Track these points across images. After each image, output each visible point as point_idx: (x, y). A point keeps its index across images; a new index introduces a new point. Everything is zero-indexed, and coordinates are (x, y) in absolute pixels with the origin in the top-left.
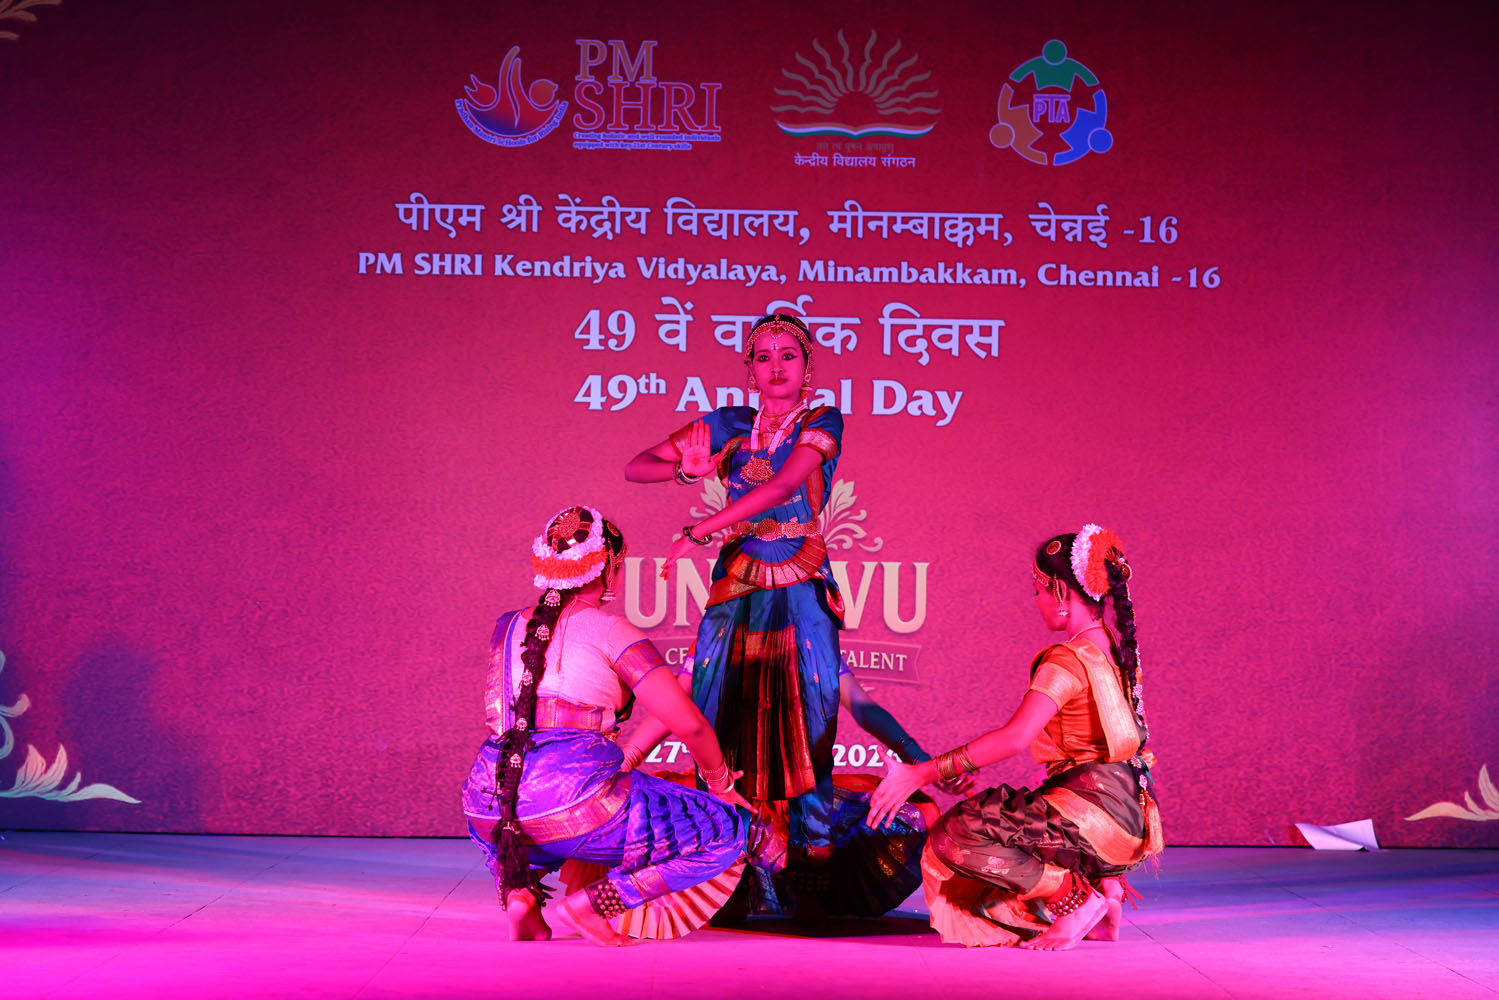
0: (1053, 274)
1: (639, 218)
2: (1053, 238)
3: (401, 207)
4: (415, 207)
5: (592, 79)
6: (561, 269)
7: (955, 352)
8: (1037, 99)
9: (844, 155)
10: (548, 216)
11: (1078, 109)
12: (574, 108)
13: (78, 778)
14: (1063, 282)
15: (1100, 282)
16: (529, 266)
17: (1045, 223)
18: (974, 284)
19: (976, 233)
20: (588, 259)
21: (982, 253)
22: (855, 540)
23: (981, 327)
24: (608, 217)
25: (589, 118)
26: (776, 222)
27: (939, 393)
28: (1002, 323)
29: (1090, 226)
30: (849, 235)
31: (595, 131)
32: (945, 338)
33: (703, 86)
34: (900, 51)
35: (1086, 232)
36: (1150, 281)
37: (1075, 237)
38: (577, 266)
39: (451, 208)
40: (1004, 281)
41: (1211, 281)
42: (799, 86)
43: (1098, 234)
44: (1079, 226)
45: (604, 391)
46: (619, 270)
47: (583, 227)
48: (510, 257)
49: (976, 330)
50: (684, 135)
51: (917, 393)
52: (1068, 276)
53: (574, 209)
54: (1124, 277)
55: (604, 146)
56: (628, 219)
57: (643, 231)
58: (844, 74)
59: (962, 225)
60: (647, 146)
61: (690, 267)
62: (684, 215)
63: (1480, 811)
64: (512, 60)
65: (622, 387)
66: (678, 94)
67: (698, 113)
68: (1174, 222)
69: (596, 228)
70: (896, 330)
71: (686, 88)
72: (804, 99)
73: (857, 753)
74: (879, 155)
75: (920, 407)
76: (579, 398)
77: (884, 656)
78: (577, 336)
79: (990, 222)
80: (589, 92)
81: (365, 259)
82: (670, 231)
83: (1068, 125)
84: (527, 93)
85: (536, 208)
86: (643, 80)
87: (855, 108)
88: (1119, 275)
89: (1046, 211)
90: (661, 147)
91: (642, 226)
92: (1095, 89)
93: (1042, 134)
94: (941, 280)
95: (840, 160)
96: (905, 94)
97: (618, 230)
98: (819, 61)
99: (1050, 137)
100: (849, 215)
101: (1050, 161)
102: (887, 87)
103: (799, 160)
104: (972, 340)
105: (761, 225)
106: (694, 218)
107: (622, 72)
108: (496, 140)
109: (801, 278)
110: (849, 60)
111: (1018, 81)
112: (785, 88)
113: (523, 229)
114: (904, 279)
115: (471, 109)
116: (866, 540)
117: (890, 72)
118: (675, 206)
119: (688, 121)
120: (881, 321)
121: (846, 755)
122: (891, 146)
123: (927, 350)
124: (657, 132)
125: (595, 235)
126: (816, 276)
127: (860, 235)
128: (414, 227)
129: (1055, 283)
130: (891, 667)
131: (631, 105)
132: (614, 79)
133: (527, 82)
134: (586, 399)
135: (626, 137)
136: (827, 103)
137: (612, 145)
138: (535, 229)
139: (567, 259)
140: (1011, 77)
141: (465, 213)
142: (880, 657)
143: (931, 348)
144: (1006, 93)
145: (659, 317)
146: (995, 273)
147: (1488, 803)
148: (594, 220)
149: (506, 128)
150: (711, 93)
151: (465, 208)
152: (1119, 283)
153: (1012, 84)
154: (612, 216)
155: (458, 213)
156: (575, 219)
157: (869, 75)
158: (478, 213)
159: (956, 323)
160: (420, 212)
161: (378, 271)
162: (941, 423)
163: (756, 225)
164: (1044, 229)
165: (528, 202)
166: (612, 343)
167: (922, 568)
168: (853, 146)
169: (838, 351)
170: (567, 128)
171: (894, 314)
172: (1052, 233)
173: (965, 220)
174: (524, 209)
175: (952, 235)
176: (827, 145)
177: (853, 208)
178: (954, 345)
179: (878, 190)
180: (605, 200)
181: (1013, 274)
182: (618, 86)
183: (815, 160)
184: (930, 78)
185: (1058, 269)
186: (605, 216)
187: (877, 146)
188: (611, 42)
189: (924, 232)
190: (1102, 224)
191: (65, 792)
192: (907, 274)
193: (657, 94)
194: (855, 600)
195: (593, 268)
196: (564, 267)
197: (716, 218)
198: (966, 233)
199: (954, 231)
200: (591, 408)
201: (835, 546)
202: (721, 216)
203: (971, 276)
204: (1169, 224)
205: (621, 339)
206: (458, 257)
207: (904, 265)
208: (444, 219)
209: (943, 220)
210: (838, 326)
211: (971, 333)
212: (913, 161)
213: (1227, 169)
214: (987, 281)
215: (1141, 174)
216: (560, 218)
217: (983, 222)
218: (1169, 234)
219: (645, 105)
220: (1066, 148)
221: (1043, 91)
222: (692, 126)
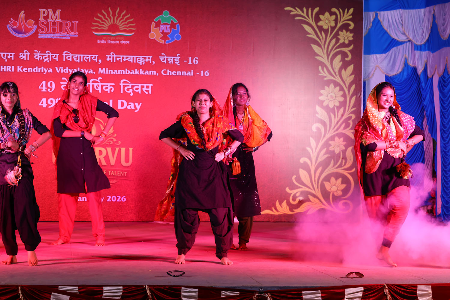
0: (165, 72)
1: (56, 57)
2: (165, 63)
5: (43, 20)
6: (35, 70)
7: (140, 93)
8: (161, 26)
9: (111, 40)
10: (32, 56)
11: (172, 29)
12: (39, 27)
15: (178, 74)
16: (27, 69)
17: (164, 59)
18: (145, 75)
19: (145, 61)
20: (42, 67)
21: (147, 66)
22: (114, 142)
23: (147, 86)
24: (48, 56)
25: (43, 30)
26: (93, 58)
27: (135, 103)
28: (152, 85)
29: (175, 59)
30: (112, 61)
31: (45, 33)
32: (137, 89)
33: (73, 22)
34: (126, 13)
35: (174, 61)
36: (191, 74)
37: (171, 62)
38: (39, 69)
39: (6, 54)
40: (153, 74)
41: (207, 74)
42: (98, 22)
43: (177, 62)
44: (172, 60)
45: (47, 103)
46: (51, 70)
47: (41, 59)
48: (21, 67)
49: (145, 87)
50: (68, 35)
51: (130, 103)
52: (169, 73)
53: (39, 54)
54: (184, 73)
55: (47, 37)
56: (53, 57)
57: (57, 60)
58: (110, 19)
59: (142, 59)
60: (58, 38)
61: (70, 70)
62: (68, 56)
63: (276, 212)
64: (22, 14)
65: (52, 101)
66: (67, 24)
67: (72, 29)
68: (197, 58)
70: (124, 87)
71: (69, 22)
72: (100, 25)
73: (114, 198)
74: (120, 40)
75: (130, 107)
76: (40, 104)
77: (121, 172)
78: (40, 88)
79: (149, 58)
80: (43, 23)
82: (64, 60)
83: (169, 33)
84: (26, 23)
85: (28, 54)
86: (57, 20)
87: (113, 28)
88: (183, 72)
89: (164, 56)
90: (62, 38)
91: (57, 59)
92: (176, 23)
93: (162, 35)
94: (136, 74)
95: (109, 42)
96: (127, 24)
97: (50, 60)
98: (104, 16)
99: (165, 36)
100: (112, 56)
101: (165, 42)
102: (122, 22)
103: (99, 42)
104: (144, 89)
105: (89, 59)
106: (71, 57)
107: (52, 18)
108: (18, 35)
109: (99, 73)
110: (112, 15)
111: (157, 21)
112: (95, 23)
113: (25, 59)
115: (11, 28)
116: (117, 142)
117: (123, 18)
118: (66, 53)
119: (69, 30)
120: (120, 84)
121: (111, 198)
122: (123, 38)
123: (132, 92)
124: (61, 34)
125: (44, 61)
126: (103, 72)
127: (115, 61)
129: (166, 74)
130: (123, 175)
131: (54, 27)
132: (49, 20)
133: (26, 20)
134: (42, 105)
135: (53, 35)
136: (106, 27)
137: (49, 37)
138: (28, 59)
139: (37, 67)
140: (155, 20)
141: (9, 55)
142: (120, 173)
143: (133, 91)
144: (153, 24)
145: (61, 83)
146: (150, 72)
147: (279, 210)
148: (44, 57)
149: (20, 32)
150: (75, 23)
151: (9, 54)
152: (183, 75)
153: (155, 22)
154: (49, 56)
155: (7, 55)
156: (39, 57)
157: (117, 19)
158: (13, 55)
159: (140, 85)
162: (136, 111)
163: (87, 59)
164: (163, 60)
165: (26, 52)
166: (49, 90)
167: (131, 149)
168: (113, 38)
169: (109, 92)
170: (37, 32)
171: (124, 82)
172: (165, 62)
173: (142, 58)
174: (25, 54)
175: (139, 62)
176: (106, 38)
177: (113, 54)
178: (139, 91)
179: (119, 50)
180: (47, 52)
181: (155, 72)
182: (51, 21)
183: (103, 42)
184: (133, 20)
185: (167, 70)
186: (47, 56)
187: (120, 38)
188: (48, 10)
189: (132, 61)
190: (178, 59)
192: (127, 72)
193: (61, 24)
194: (113, 158)
195: (44, 70)
196: (36, 70)
197: (77, 57)
198: (142, 61)
199: (139, 61)
200: (43, 107)
201: (108, 144)
202: (78, 56)
203: (144, 72)
204: (196, 59)
205: (51, 89)
206: (8, 67)
207: (126, 69)
208: (4, 57)
209: (136, 58)
210: (109, 85)
211: (144, 87)
212: (129, 42)
213: (211, 45)
214: (148, 74)
215: (189, 46)
216: (35, 57)
217: (147, 58)
218: (196, 62)
219: (58, 27)
220: (169, 39)
221: (163, 24)
222: (71, 33)
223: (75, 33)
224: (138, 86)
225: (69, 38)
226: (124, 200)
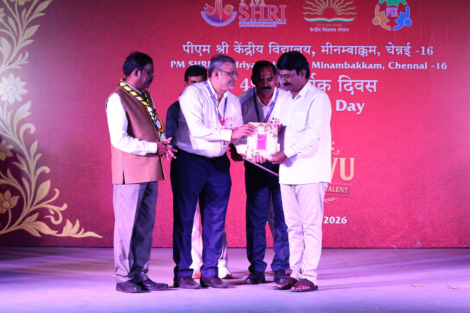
0: (393, 65)
1: (260, 49)
2: (393, 54)
3: (184, 46)
4: (188, 46)
5: (245, 4)
7: (362, 91)
8: (387, 9)
9: (326, 27)
10: (231, 48)
11: (401, 12)
12: (239, 14)
13: (83, 230)
14: (397, 68)
15: (408, 68)
17: (391, 49)
18: (368, 69)
19: (368, 52)
20: (244, 62)
21: (370, 59)
23: (370, 83)
25: (244, 17)
26: (304, 50)
27: (357, 104)
28: (377, 81)
29: (405, 50)
30: (328, 53)
31: (245, 21)
32: (359, 86)
33: (280, 6)
35: (404, 52)
36: (424, 67)
37: (400, 53)
38: (241, 64)
39: (200, 46)
40: (378, 68)
41: (444, 67)
42: (311, 6)
43: (407, 52)
44: (401, 50)
49: (369, 84)
50: (274, 22)
51: (350, 104)
52: (398, 66)
53: (239, 46)
54: (416, 66)
55: (249, 26)
56: (257, 49)
57: (262, 53)
59: (364, 50)
60: (263, 26)
62: (275, 48)
66: (273, 10)
68: (432, 48)
69: (246, 52)
70: (343, 84)
71: (275, 7)
72: (313, 10)
73: (332, 219)
74: (337, 28)
75: (351, 108)
77: (341, 188)
78: (241, 87)
79: (373, 49)
80: (244, 9)
81: (173, 63)
82: (270, 53)
83: (397, 18)
84: (224, 9)
85: (227, 46)
86: (261, 5)
87: (330, 13)
88: (414, 65)
89: (391, 45)
90: (267, 26)
91: (261, 51)
92: (406, 6)
93: (389, 20)
94: (357, 68)
95: (325, 29)
96: (346, 8)
97: (254, 53)
99: (392, 21)
100: (328, 47)
101: (392, 28)
102: (339, 6)
103: (311, 30)
104: (368, 87)
105: (300, 50)
106: (278, 49)
107: (254, 2)
108: (214, 24)
109: (312, 68)
111: (382, 4)
112: (307, 7)
114: (346, 67)
115: (206, 15)
116: (334, 151)
118: (272, 45)
119: (276, 18)
120: (338, 81)
121: (329, 220)
122: (341, 25)
123: (353, 90)
124: (266, 21)
125: (246, 54)
126: (317, 67)
127: (331, 53)
128: (188, 53)
129: (394, 68)
130: (343, 191)
131: (257, 13)
132: (252, 4)
133: (224, 6)
135: (256, 23)
137: (251, 26)
138: (227, 52)
140: (379, 2)
141: (204, 48)
142: (339, 189)
143: (354, 89)
144: (378, 7)
146: (375, 65)
148: (246, 49)
149: (217, 20)
150: (283, 9)
151: (204, 46)
152: (414, 68)
153: (379, 5)
154: (252, 48)
155: (202, 48)
156: (240, 49)
158: (209, 48)
159: (362, 81)
160: (190, 48)
161: (177, 67)
162: (358, 113)
164: (390, 51)
165: (225, 44)
167: (352, 160)
168: (329, 25)
170: (237, 20)
171: (342, 79)
172: (393, 52)
173: (365, 48)
174: (223, 46)
175: (361, 53)
176: (320, 25)
177: (329, 45)
178: (362, 88)
179: (336, 39)
180: (249, 43)
181: (380, 65)
182: (253, 7)
183: (317, 29)
185: (395, 63)
186: (249, 48)
187: (336, 25)
189: (352, 52)
190: (409, 49)
191: (79, 234)
192: (346, 66)
193: (266, 9)
195: (246, 65)
197: (285, 48)
198: (365, 52)
199: (361, 52)
202: (286, 48)
203: (367, 66)
204: (430, 49)
206: (203, 62)
207: (346, 63)
208: (198, 50)
209: (358, 48)
210: (325, 83)
211: (367, 84)
212: (348, 30)
213: (448, 31)
214: (372, 68)
215: (421, 33)
216: (235, 49)
217: (371, 49)
218: (430, 52)
219: (262, 13)
220: (397, 25)
221: (390, 7)
222: (277, 19)
223: (283, 19)
224: (360, 83)
225: (276, 26)
226: (344, 221)
